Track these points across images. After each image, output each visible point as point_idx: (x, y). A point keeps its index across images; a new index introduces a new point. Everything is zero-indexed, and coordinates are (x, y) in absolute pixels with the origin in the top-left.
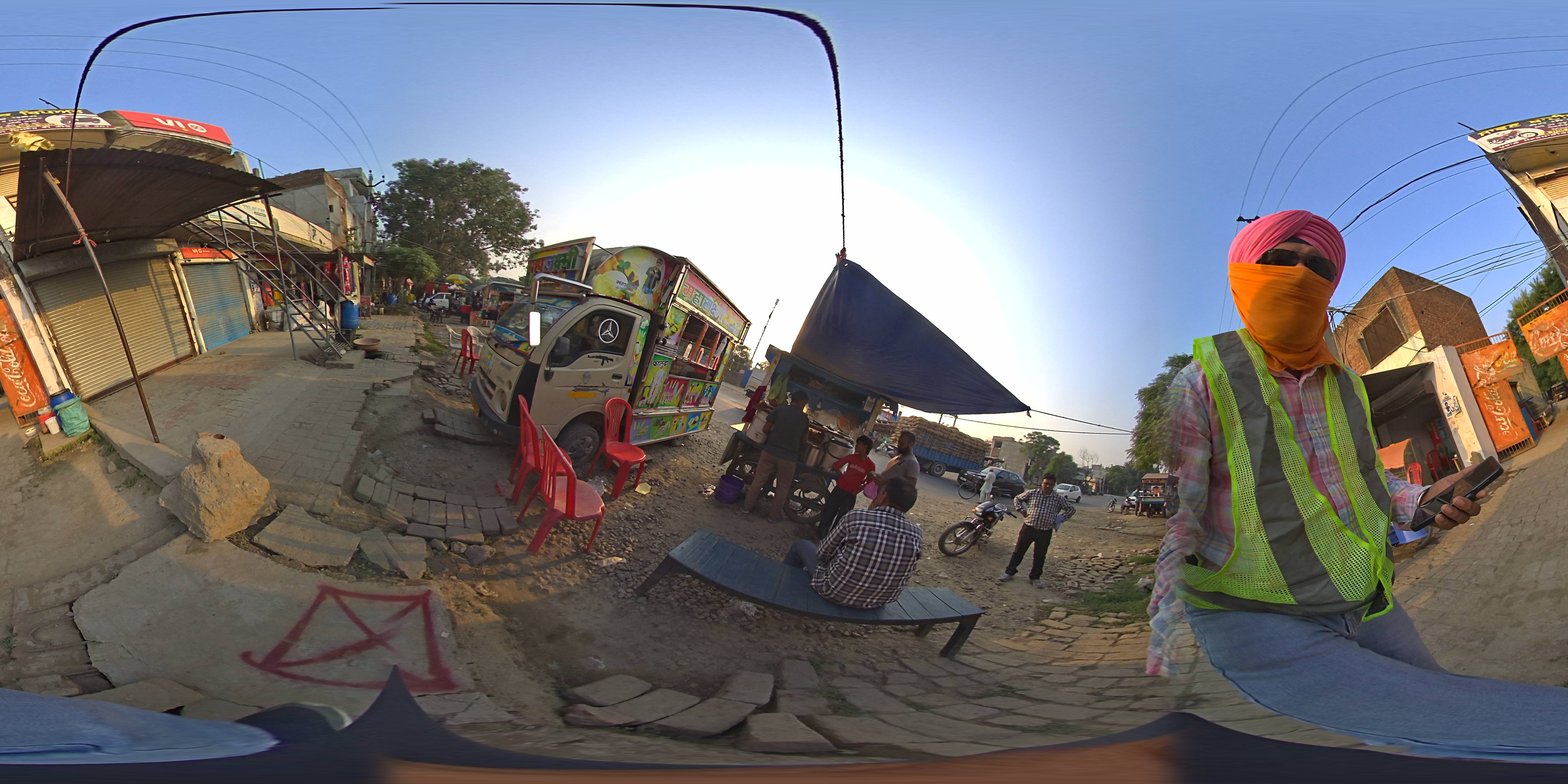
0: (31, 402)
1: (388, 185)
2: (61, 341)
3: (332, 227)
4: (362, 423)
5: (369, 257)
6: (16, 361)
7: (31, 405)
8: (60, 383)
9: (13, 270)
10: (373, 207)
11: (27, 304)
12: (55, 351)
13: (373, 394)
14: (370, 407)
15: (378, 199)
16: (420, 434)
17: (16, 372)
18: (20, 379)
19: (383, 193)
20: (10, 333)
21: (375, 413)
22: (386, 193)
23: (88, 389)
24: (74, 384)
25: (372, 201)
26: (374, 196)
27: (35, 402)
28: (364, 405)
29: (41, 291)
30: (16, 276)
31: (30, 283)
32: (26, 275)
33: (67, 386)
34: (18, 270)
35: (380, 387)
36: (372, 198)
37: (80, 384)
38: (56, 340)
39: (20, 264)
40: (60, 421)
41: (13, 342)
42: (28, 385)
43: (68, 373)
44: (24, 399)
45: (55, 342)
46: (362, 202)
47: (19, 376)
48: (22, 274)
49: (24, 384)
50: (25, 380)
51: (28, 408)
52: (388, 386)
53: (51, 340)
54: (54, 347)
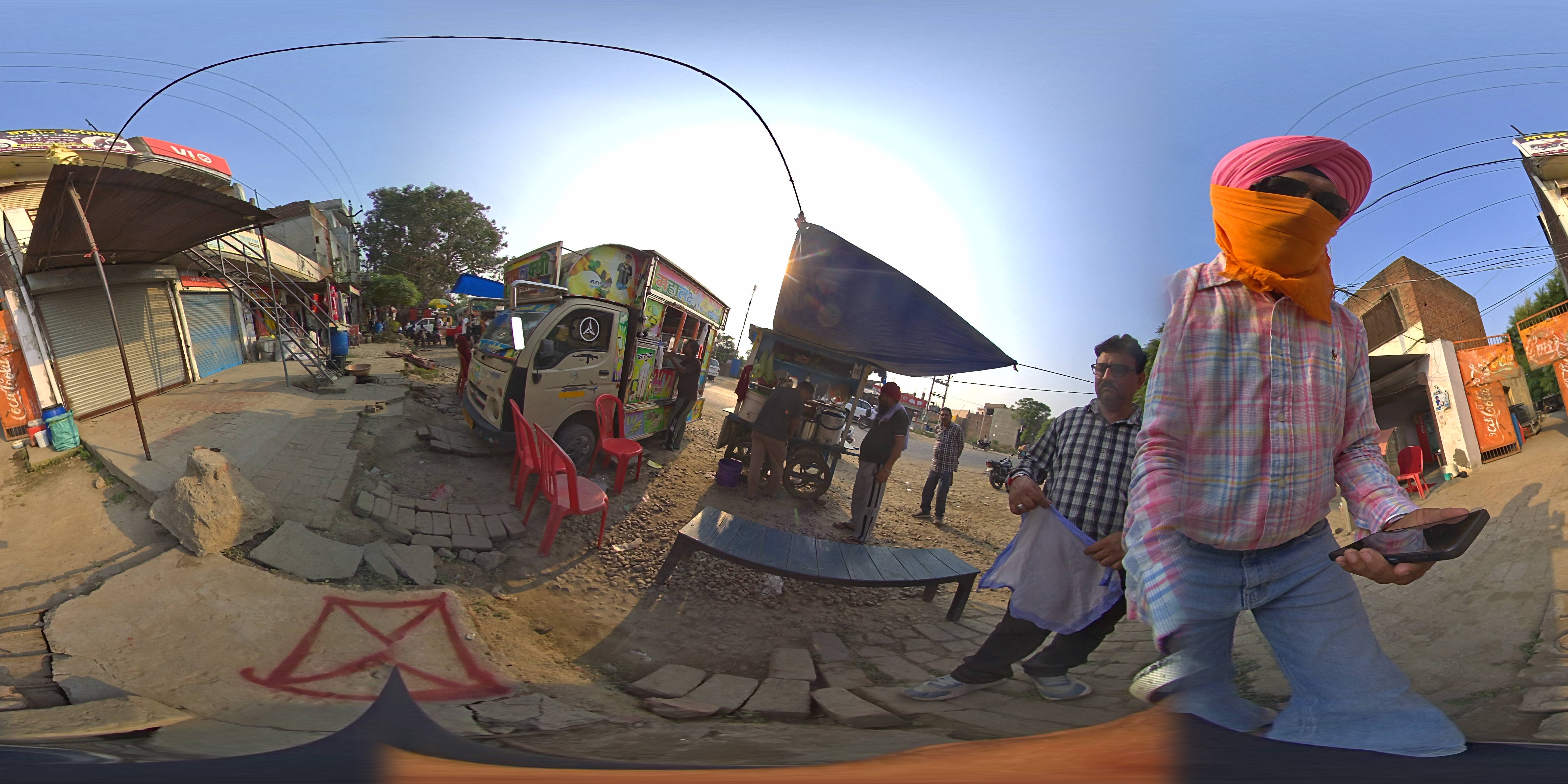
1: (366, 214)
3: (319, 259)
10: (355, 237)
15: (359, 229)
19: (362, 223)
22: (365, 223)
25: (354, 231)
26: (355, 226)
36: (354, 228)
46: (345, 233)
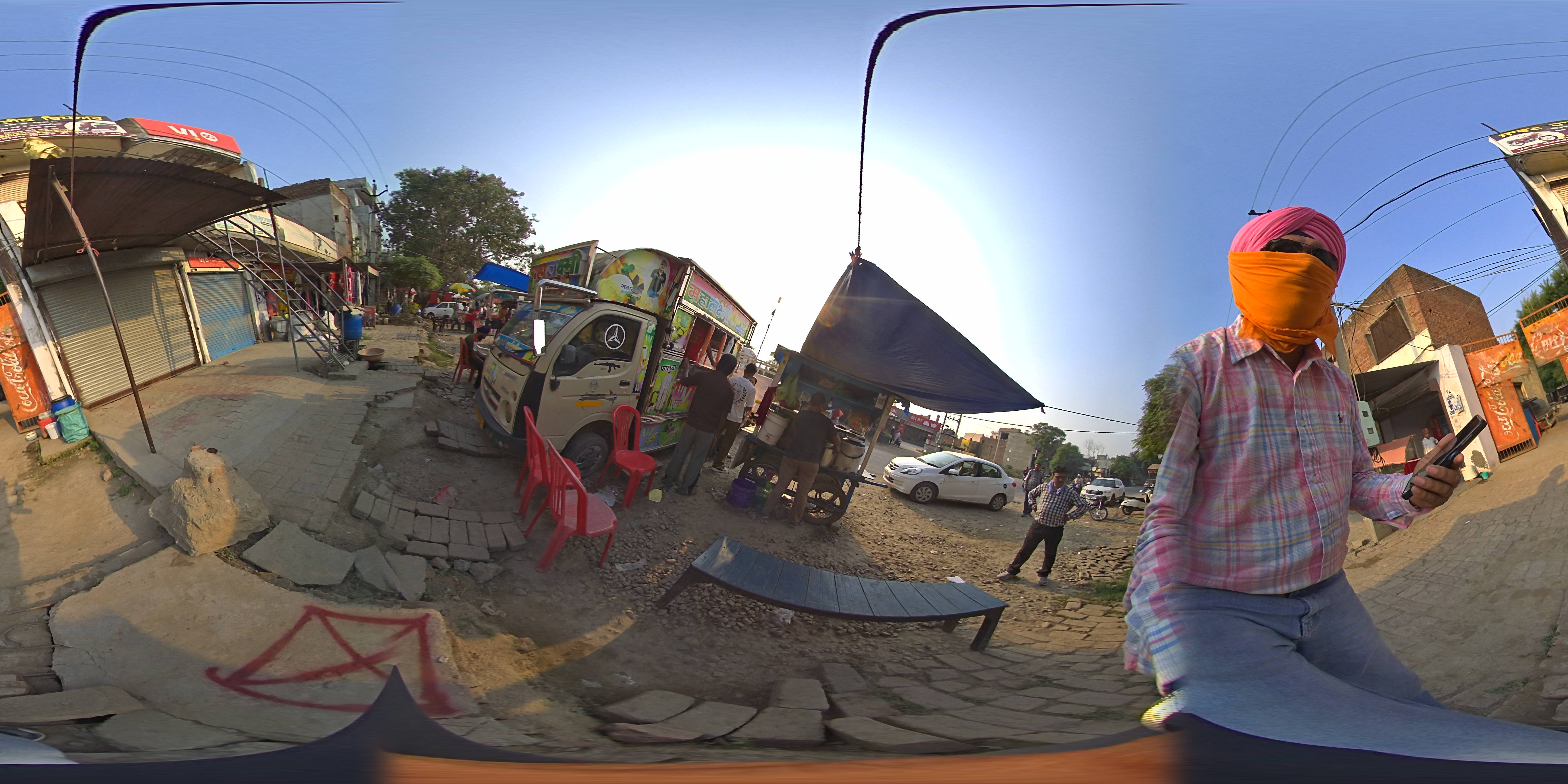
0: (32, 407)
2: (65, 347)
3: (337, 237)
4: (363, 436)
5: (372, 267)
6: (19, 365)
7: (32, 410)
8: (63, 389)
9: (21, 275)
10: (377, 217)
11: (33, 309)
12: (59, 357)
13: (376, 407)
14: (372, 420)
15: (382, 208)
16: (423, 448)
17: (19, 377)
18: (22, 384)
19: (387, 203)
20: (15, 337)
21: (377, 426)
22: (390, 203)
23: (89, 397)
24: (77, 391)
25: (377, 211)
26: (379, 205)
27: (36, 407)
28: (365, 418)
29: (48, 298)
30: (24, 282)
31: (37, 288)
32: (33, 281)
33: (70, 392)
34: (26, 276)
35: (383, 399)
36: (377, 208)
37: (82, 391)
38: (60, 346)
39: (27, 269)
40: (59, 428)
41: (16, 346)
42: (30, 390)
43: (71, 379)
44: (25, 404)
45: (59, 348)
46: (367, 212)
47: (21, 381)
48: (30, 280)
49: (26, 389)
50: (27, 385)
51: (30, 413)
52: (390, 398)
53: (55, 346)
54: (58, 352)
